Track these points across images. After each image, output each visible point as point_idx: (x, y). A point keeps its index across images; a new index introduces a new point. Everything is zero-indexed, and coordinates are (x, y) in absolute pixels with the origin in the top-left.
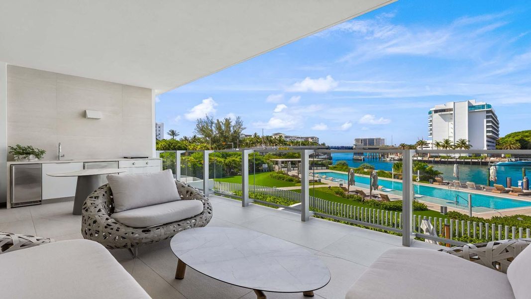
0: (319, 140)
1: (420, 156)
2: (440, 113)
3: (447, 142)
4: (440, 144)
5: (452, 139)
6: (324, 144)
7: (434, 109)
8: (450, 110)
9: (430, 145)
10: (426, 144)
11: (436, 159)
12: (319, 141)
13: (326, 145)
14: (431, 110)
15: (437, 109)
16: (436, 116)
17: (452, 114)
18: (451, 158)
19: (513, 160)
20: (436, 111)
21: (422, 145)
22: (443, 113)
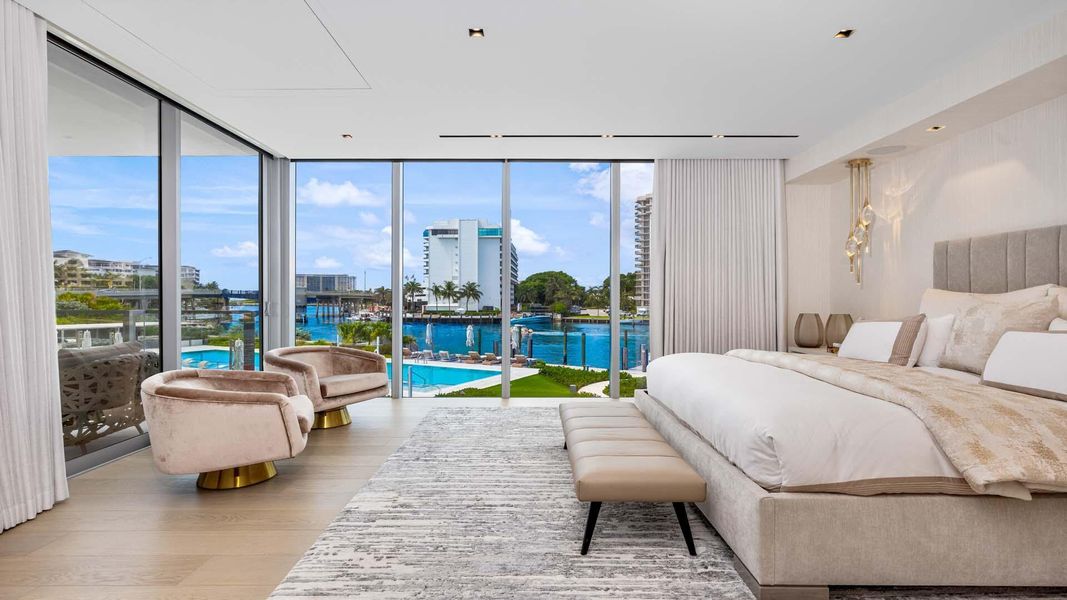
0: (201, 273)
1: (411, 313)
2: (440, 236)
3: (449, 285)
4: (441, 289)
5: (456, 282)
6: (213, 286)
7: (432, 228)
8: (455, 232)
9: (425, 292)
10: (420, 290)
11: (434, 316)
12: (201, 278)
13: (221, 287)
14: (428, 228)
15: (437, 228)
16: (434, 239)
17: (457, 239)
18: (455, 315)
19: (528, 314)
20: (435, 232)
21: (413, 290)
22: (445, 236)
